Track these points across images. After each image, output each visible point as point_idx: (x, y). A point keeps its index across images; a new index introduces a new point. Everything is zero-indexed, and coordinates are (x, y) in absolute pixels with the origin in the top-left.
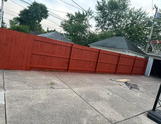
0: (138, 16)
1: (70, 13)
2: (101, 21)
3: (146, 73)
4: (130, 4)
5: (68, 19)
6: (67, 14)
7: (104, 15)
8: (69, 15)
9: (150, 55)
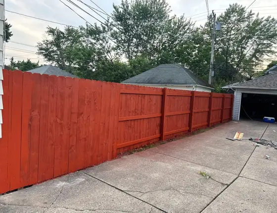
0: (179, 27)
1: (54, 28)
2: (121, 38)
3: (233, 117)
4: (170, 10)
5: (51, 38)
6: (47, 30)
7: (127, 29)
8: (52, 31)
9: (235, 89)
